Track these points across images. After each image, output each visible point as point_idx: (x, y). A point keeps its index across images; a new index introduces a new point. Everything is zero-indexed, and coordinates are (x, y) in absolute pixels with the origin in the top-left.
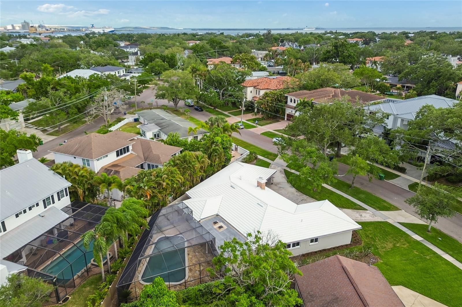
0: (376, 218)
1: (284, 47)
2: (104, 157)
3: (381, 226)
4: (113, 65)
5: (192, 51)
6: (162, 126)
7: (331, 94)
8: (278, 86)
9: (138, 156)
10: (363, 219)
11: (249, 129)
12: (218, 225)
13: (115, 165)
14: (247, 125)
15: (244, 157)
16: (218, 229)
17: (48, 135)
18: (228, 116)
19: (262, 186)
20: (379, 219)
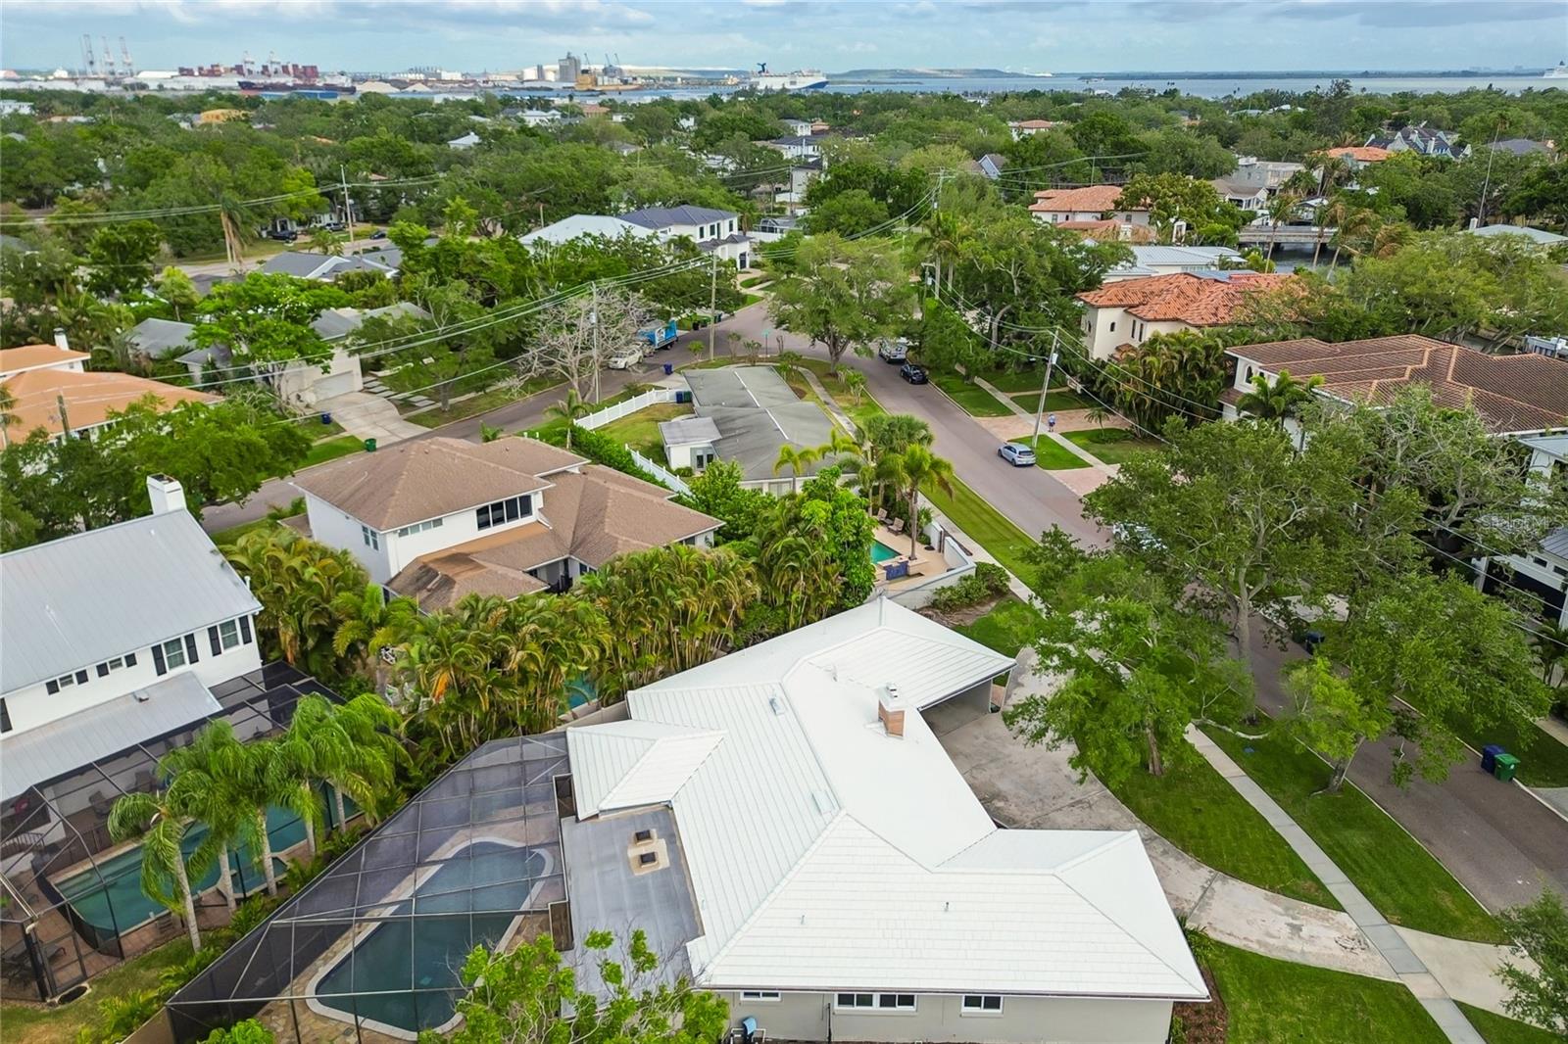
0: (1363, 955)
1: (1385, 148)
2: (426, 526)
3: (1358, 999)
4: (705, 204)
5: (1004, 159)
6: (733, 430)
7: (1410, 367)
8: (1222, 312)
9: (554, 534)
10: (1296, 945)
11: (1050, 472)
12: (644, 848)
13: (459, 558)
14: (1053, 455)
15: (946, 584)
16: (635, 863)
17: (408, 420)
18: (1005, 411)
19: (890, 722)
20: (1370, 965)
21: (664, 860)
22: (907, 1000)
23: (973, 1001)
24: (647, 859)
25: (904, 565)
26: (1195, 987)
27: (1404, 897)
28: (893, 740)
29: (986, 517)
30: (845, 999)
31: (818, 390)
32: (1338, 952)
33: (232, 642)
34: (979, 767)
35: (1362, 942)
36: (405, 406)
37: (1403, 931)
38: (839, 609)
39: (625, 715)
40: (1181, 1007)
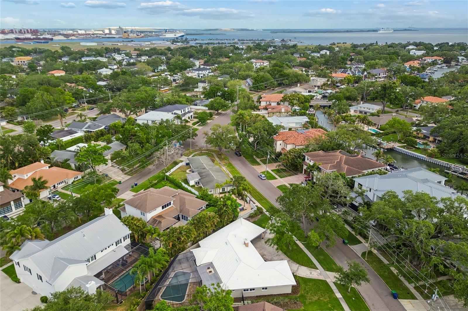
0: (320, 276)
2: (153, 211)
3: (319, 283)
6: (203, 176)
7: (336, 161)
8: (303, 142)
9: (176, 208)
10: (311, 276)
11: (270, 181)
12: (209, 270)
13: (160, 216)
14: (270, 176)
15: (252, 212)
16: (209, 273)
17: (125, 174)
18: (259, 164)
19: (246, 245)
20: (321, 278)
21: (213, 272)
22: (254, 289)
23: (263, 289)
24: (210, 272)
25: (243, 208)
26: (294, 283)
27: (327, 266)
28: (247, 248)
29: (257, 194)
30: (245, 290)
31: (217, 159)
32: (317, 276)
33: (126, 239)
34: (260, 250)
35: (320, 274)
36: (123, 170)
37: (327, 272)
38: (233, 221)
39: (199, 246)
40: (293, 286)
